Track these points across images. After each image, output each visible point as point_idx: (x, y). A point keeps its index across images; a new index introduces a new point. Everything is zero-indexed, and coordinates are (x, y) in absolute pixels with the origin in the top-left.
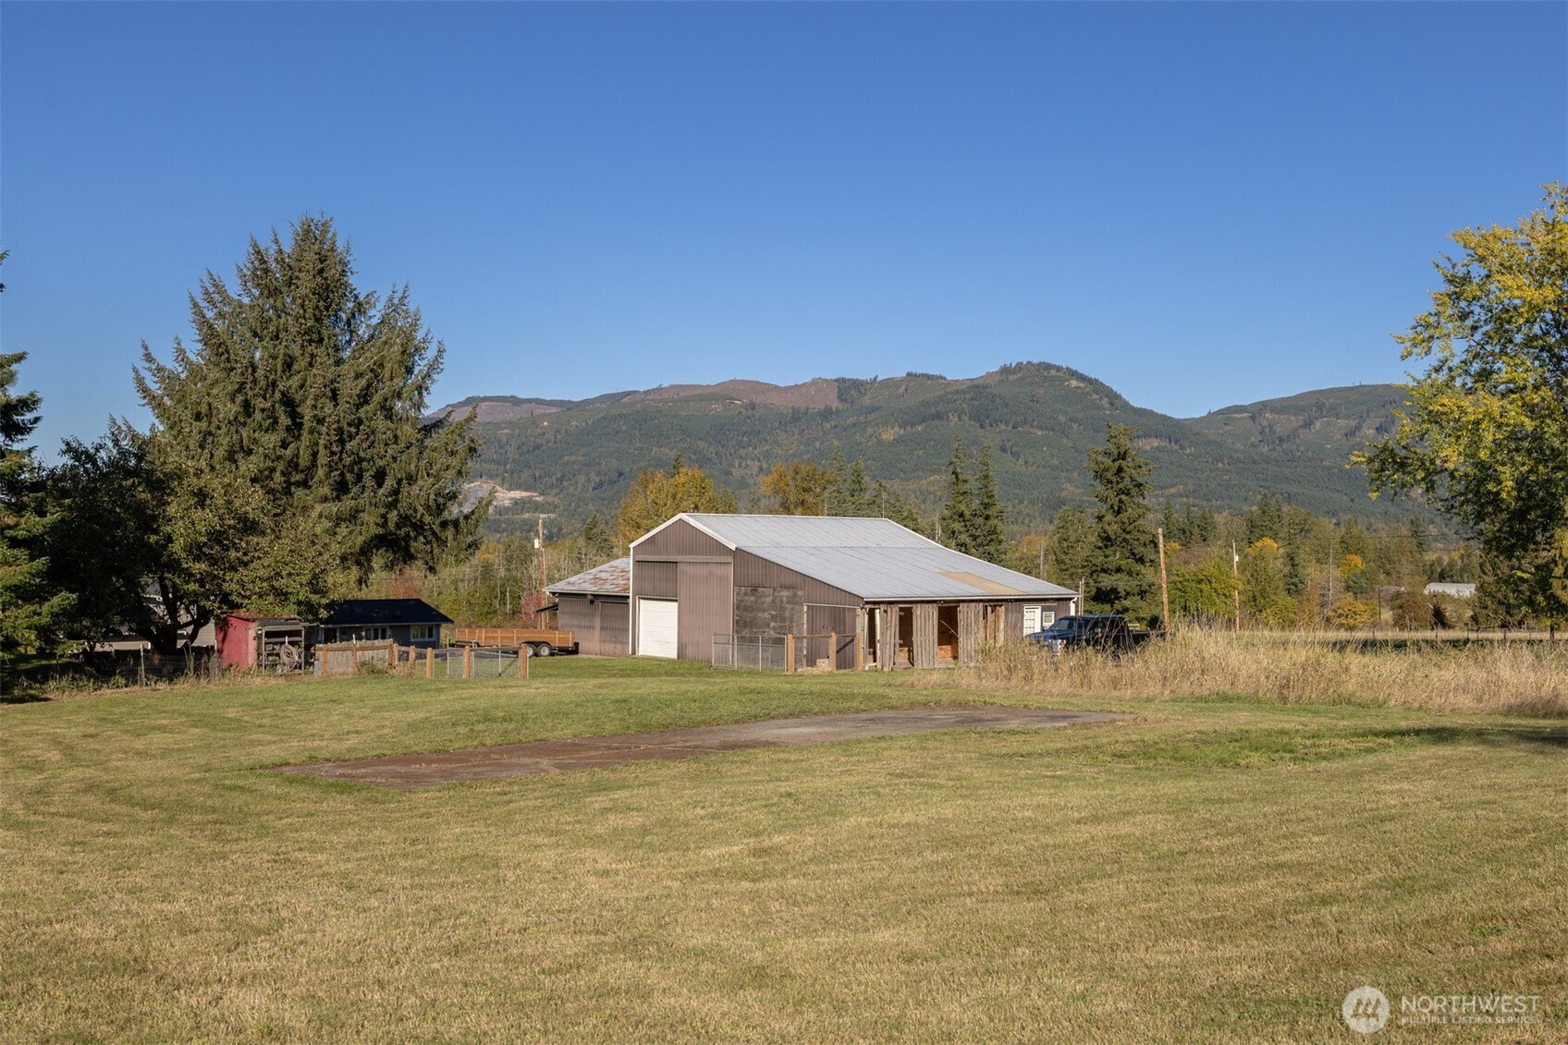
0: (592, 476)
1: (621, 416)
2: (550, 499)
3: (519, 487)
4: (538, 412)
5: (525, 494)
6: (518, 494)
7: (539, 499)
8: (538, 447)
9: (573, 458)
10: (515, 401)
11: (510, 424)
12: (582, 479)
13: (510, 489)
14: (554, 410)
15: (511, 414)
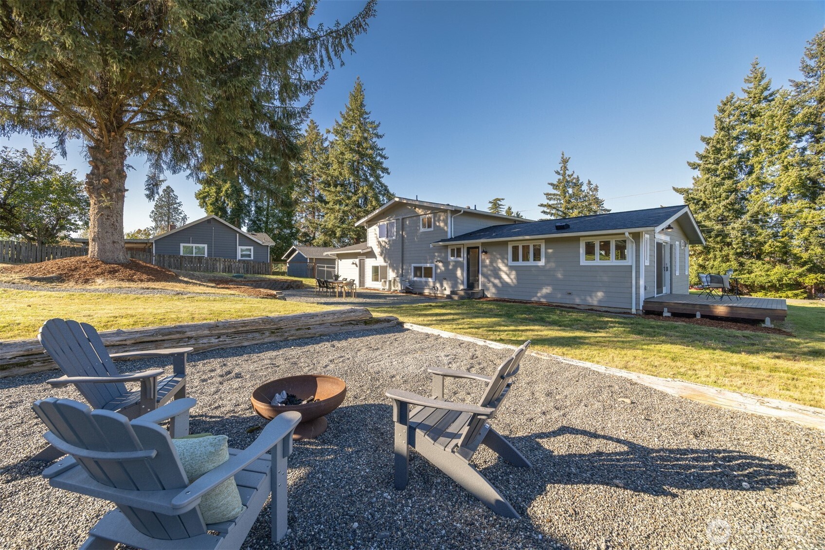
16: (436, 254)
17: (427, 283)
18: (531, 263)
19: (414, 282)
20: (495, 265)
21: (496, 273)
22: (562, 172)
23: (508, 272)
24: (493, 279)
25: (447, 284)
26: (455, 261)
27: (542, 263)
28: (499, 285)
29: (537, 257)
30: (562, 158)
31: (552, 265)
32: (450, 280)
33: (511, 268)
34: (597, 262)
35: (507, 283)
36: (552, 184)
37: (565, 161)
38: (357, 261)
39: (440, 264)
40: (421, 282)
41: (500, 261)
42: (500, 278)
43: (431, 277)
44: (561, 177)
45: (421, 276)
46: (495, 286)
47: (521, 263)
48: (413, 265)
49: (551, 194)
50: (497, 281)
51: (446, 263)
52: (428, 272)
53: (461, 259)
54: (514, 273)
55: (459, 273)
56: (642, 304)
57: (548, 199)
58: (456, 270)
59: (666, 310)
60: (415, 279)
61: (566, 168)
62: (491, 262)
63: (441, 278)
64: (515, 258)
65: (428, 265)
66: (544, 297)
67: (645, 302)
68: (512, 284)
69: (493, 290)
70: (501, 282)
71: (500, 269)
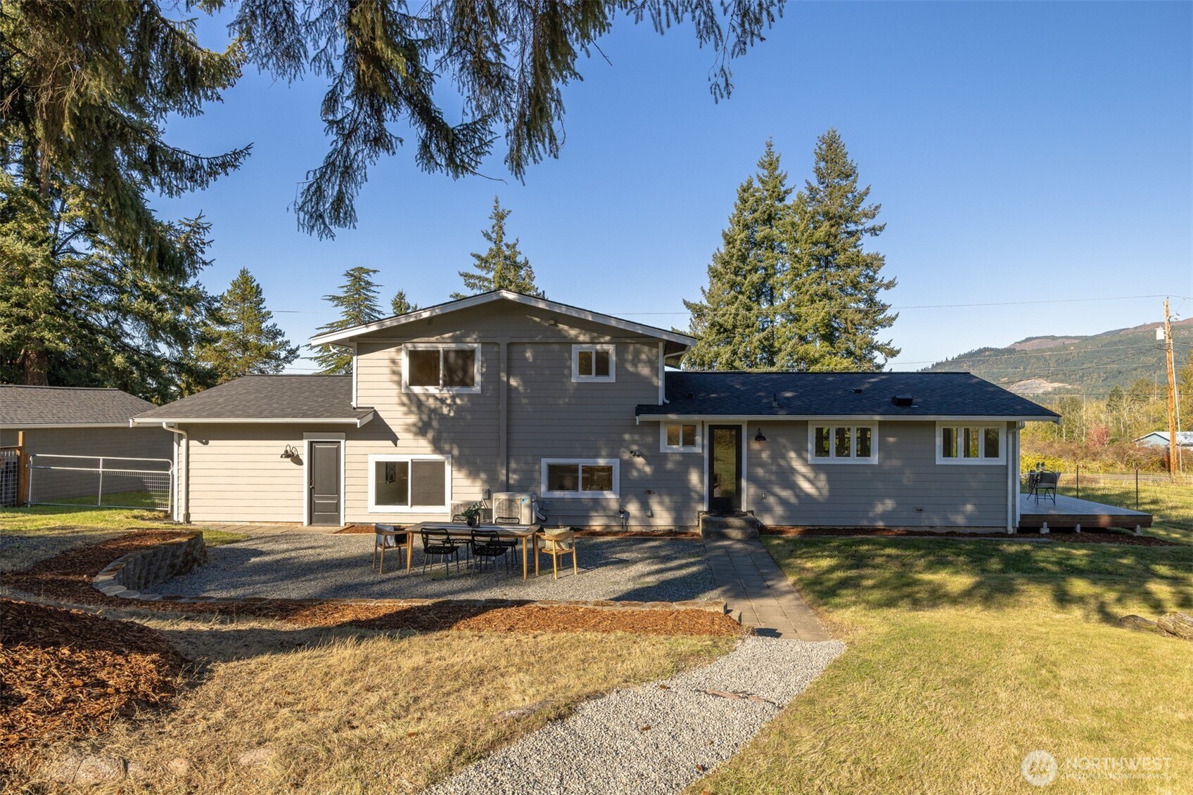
0: (1102, 374)
1: (1119, 341)
2: (1076, 387)
3: (1057, 381)
4: (1067, 342)
5: (1061, 385)
6: (1056, 385)
7: (1070, 387)
8: (1067, 360)
9: (1089, 365)
10: (1053, 338)
11: (1051, 349)
12: (1095, 375)
13: (1051, 382)
14: (1076, 341)
15: (1052, 345)
16: (627, 437)
17: (597, 505)
18: (853, 460)
19: (552, 500)
20: (783, 463)
21: (786, 477)
22: (494, 236)
23: (811, 475)
24: (778, 490)
25: (661, 503)
26: (682, 454)
27: (874, 459)
28: (793, 500)
29: (865, 451)
30: (496, 208)
31: (896, 463)
32: (670, 495)
33: (816, 468)
34: (959, 460)
35: (808, 495)
36: (478, 257)
37: (500, 217)
38: (301, 447)
39: (640, 461)
40: (577, 501)
41: (792, 455)
42: (794, 487)
43: (610, 488)
44: (493, 246)
45: (575, 488)
46: (783, 502)
47: (832, 459)
48: (545, 462)
49: (473, 277)
50: (785, 494)
51: (655, 458)
52: (599, 479)
53: (698, 450)
54: (823, 477)
55: (694, 478)
56: (1018, 519)
57: (468, 285)
58: (687, 473)
59: (1045, 524)
60: (558, 494)
61: (501, 232)
62: (773, 458)
63: (642, 491)
64: (821, 450)
65: (602, 462)
66: (883, 516)
67: (1023, 516)
68: (821, 499)
69: (779, 510)
70: (797, 496)
71: (793, 471)
